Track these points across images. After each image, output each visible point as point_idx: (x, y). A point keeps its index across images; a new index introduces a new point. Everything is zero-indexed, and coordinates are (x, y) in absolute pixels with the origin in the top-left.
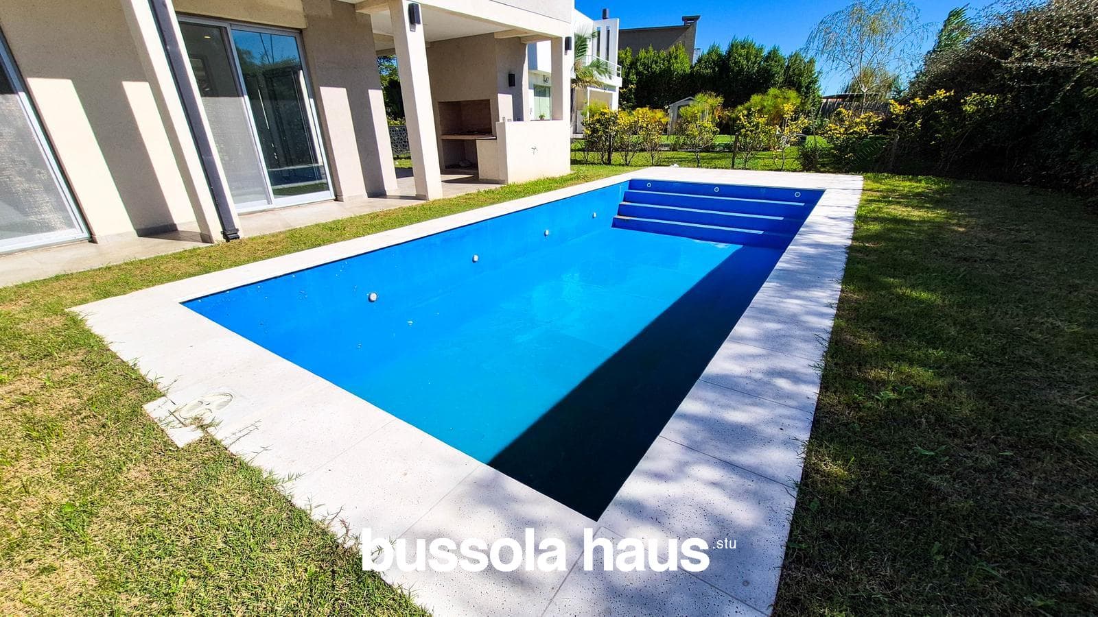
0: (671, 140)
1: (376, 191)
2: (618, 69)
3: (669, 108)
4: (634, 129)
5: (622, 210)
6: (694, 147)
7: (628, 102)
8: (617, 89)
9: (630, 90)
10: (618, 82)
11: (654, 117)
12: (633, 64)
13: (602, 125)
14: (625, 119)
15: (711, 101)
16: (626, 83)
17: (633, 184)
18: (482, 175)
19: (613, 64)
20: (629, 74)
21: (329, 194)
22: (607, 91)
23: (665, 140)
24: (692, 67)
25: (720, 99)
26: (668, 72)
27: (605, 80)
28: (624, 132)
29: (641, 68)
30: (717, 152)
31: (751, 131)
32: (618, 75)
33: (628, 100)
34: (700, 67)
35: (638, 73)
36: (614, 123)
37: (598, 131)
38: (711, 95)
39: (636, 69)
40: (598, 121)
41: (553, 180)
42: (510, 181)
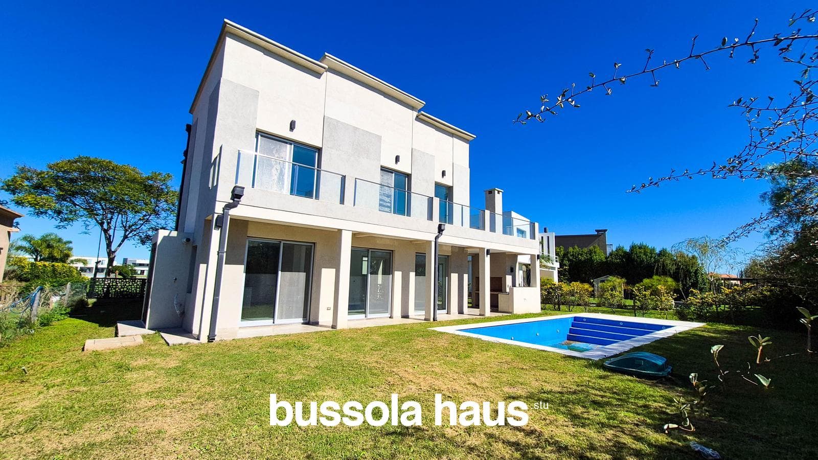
0: (596, 301)
1: (461, 312)
2: (556, 258)
3: (594, 281)
4: (572, 293)
5: (571, 331)
6: (611, 305)
7: (564, 277)
8: (557, 269)
9: (565, 269)
10: (557, 265)
11: (583, 287)
12: (565, 255)
13: (553, 290)
14: (566, 288)
15: (618, 280)
16: (561, 265)
17: (576, 319)
18: (500, 309)
19: (553, 255)
20: (563, 261)
21: (445, 311)
22: (550, 270)
23: (592, 300)
24: (606, 258)
25: (624, 280)
26: (590, 260)
27: (549, 264)
28: (567, 294)
29: (571, 258)
30: (628, 309)
31: (642, 298)
32: (557, 261)
33: (564, 275)
34: (612, 259)
35: (569, 260)
36: (560, 289)
37: (551, 293)
38: (618, 278)
39: (568, 258)
40: (551, 288)
41: (534, 314)
42: (515, 313)
